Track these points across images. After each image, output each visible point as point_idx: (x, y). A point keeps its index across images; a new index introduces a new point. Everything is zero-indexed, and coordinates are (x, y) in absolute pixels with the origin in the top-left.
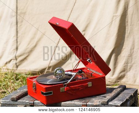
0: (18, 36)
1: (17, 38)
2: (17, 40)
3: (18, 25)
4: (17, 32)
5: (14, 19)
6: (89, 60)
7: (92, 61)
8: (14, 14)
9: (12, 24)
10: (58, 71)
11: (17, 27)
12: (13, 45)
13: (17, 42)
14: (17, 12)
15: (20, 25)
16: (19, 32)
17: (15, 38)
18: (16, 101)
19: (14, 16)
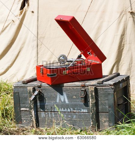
0: (38, 57)
1: (38, 58)
2: (37, 60)
3: (38, 48)
4: (37, 53)
5: (35, 43)
6: (89, 53)
7: (91, 54)
8: (36, 38)
9: (33, 47)
10: (61, 57)
11: (37, 49)
12: (34, 65)
13: (37, 62)
14: (38, 37)
15: (40, 47)
16: (39, 53)
17: (36, 59)
18: (27, 84)
19: (35, 40)
